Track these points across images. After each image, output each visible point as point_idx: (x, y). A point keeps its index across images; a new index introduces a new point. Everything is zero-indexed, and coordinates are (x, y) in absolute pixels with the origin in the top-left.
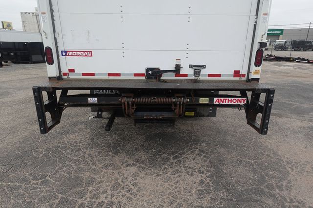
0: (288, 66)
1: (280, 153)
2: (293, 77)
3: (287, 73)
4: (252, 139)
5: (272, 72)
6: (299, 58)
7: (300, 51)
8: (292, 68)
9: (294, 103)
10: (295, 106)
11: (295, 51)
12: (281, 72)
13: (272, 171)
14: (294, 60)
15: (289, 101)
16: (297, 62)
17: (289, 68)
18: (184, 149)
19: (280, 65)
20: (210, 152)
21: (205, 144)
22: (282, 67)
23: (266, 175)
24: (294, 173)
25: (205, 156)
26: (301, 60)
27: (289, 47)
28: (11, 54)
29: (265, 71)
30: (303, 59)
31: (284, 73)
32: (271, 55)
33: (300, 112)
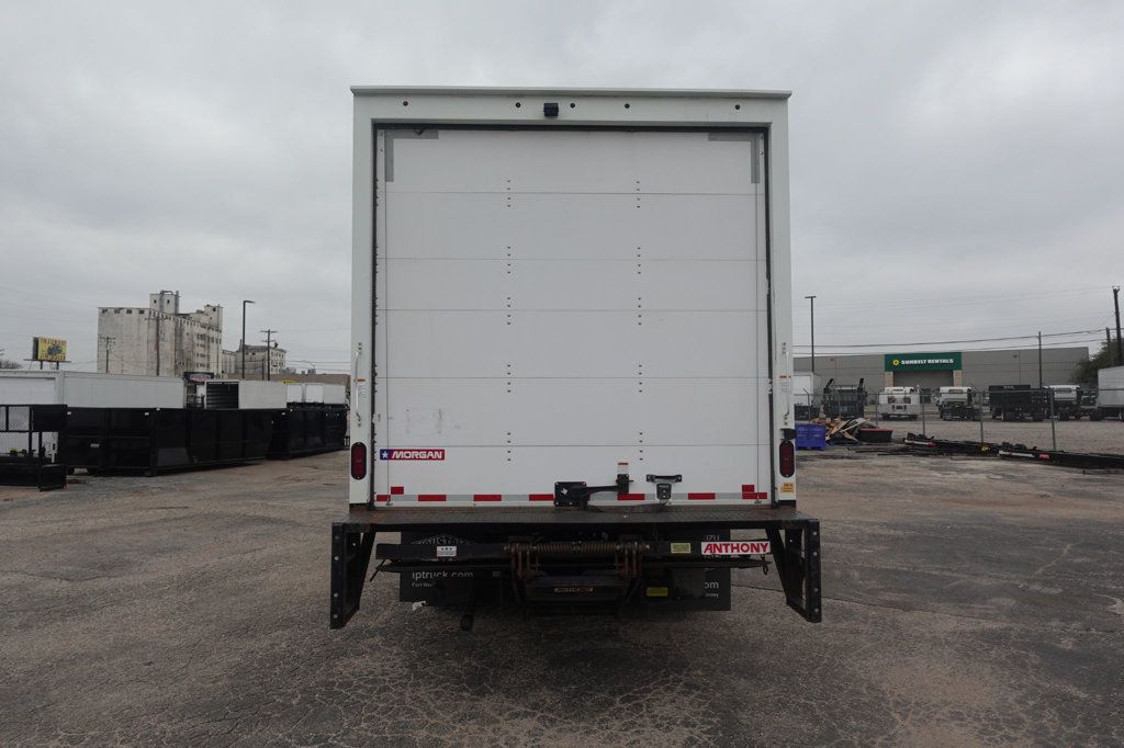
0: (972, 471)
1: (885, 686)
2: (979, 503)
3: (963, 493)
4: (822, 659)
5: (916, 492)
6: (1006, 446)
7: (1022, 420)
8: (983, 477)
9: (956, 574)
10: (957, 583)
11: (1005, 420)
12: (945, 490)
13: (856, 719)
14: (992, 451)
15: (942, 570)
16: (1004, 458)
17: (974, 476)
18: (648, 683)
19: (946, 469)
20: (713, 688)
21: (699, 672)
22: (954, 474)
23: (841, 726)
24: (906, 723)
25: (700, 696)
26: (1013, 452)
27: (986, 410)
28: (93, 445)
29: (898, 489)
30: (1021, 448)
31: (956, 492)
32: (922, 438)
33: (962, 597)
